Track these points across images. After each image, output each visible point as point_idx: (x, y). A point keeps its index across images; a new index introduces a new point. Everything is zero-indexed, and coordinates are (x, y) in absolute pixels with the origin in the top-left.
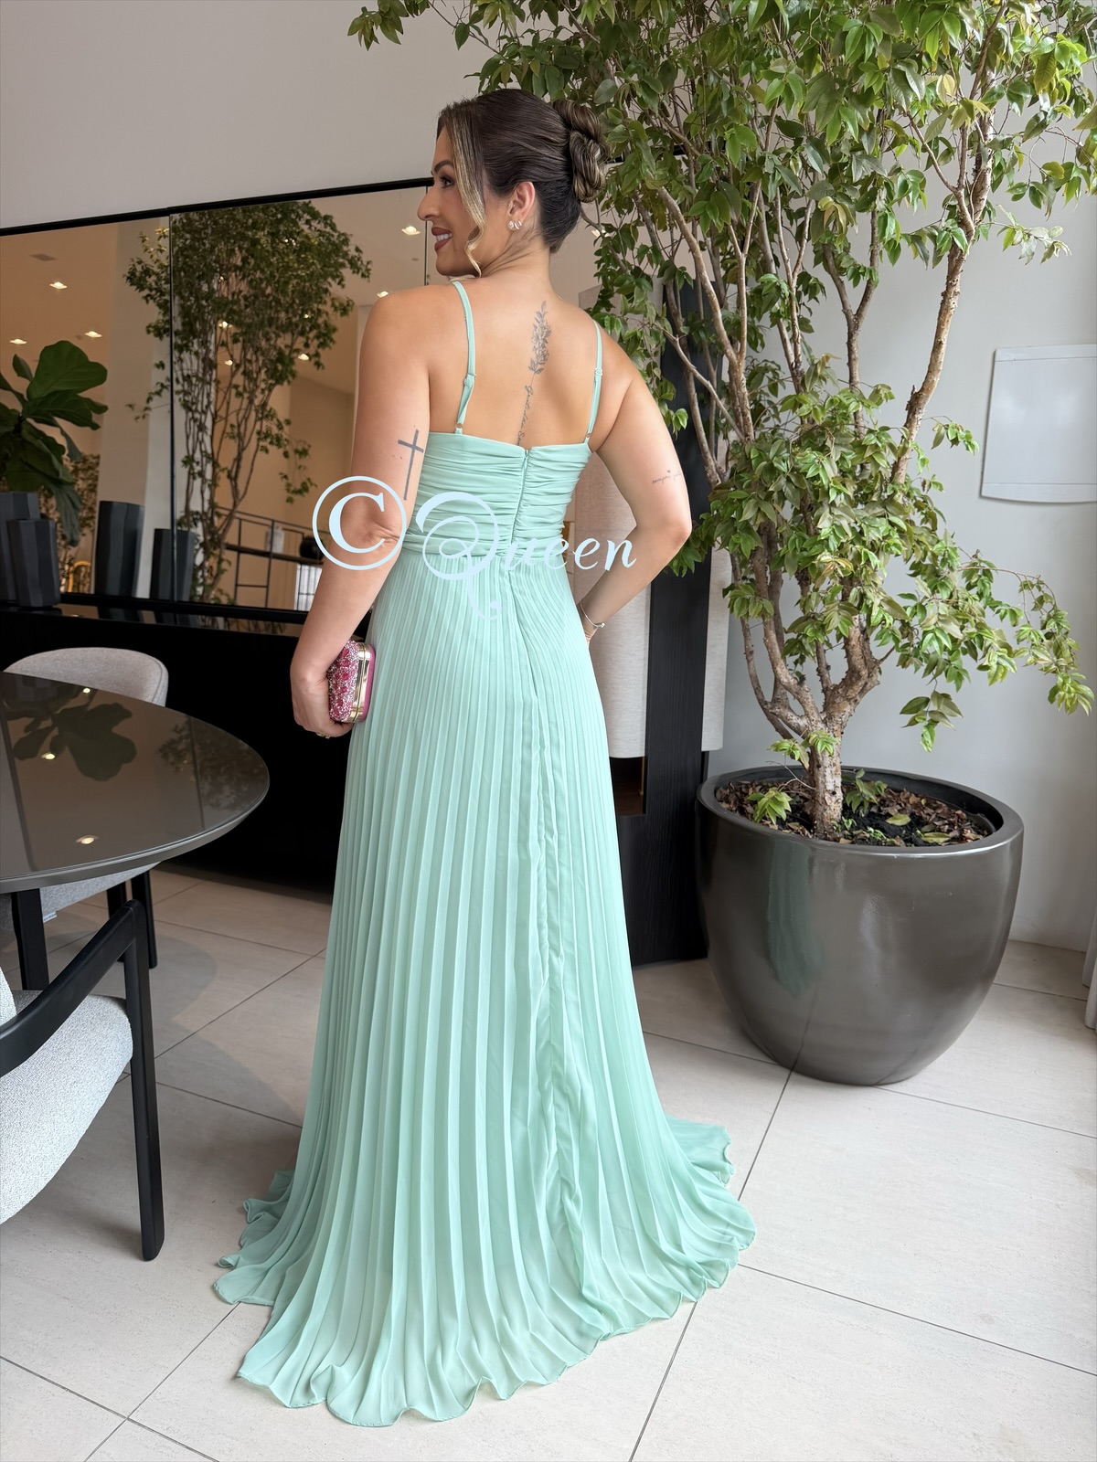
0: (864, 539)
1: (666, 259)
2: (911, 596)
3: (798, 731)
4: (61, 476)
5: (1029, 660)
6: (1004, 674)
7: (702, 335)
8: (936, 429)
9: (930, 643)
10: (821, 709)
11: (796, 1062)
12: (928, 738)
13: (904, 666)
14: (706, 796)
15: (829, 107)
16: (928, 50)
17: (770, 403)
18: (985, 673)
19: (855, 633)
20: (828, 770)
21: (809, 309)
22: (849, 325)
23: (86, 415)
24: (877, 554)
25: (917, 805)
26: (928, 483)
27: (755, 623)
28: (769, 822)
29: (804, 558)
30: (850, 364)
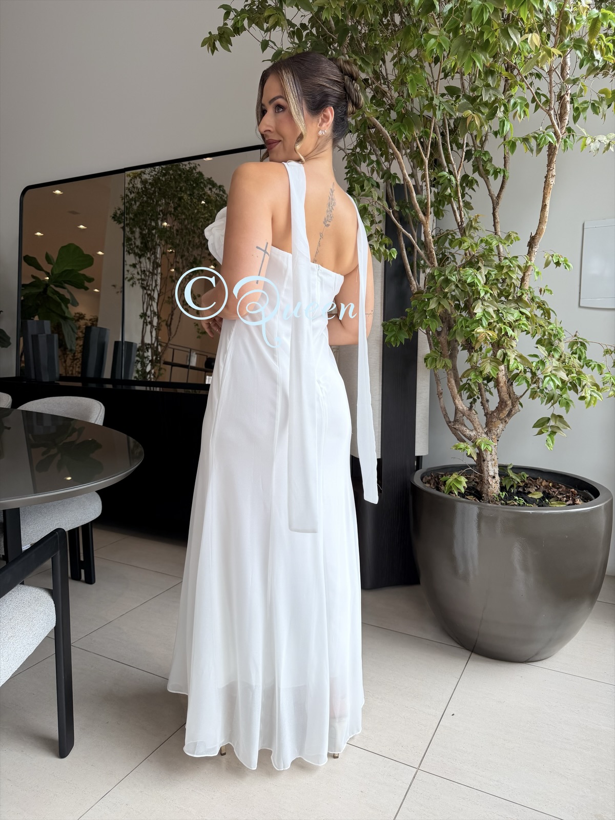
0: (505, 321)
1: (385, 168)
2: (536, 356)
3: (470, 439)
4: (66, 315)
5: (610, 394)
6: (595, 401)
7: (407, 211)
8: (546, 257)
9: (548, 383)
10: (484, 426)
11: (475, 646)
12: (550, 442)
13: (533, 398)
14: (417, 480)
15: (465, 53)
16: (522, 16)
17: (450, 253)
18: (583, 402)
19: (503, 379)
20: (490, 463)
21: (470, 196)
22: (493, 203)
23: (81, 283)
24: (513, 331)
25: (546, 487)
26: (543, 290)
27: (442, 373)
28: (454, 495)
29: (467, 332)
30: (494, 225)
